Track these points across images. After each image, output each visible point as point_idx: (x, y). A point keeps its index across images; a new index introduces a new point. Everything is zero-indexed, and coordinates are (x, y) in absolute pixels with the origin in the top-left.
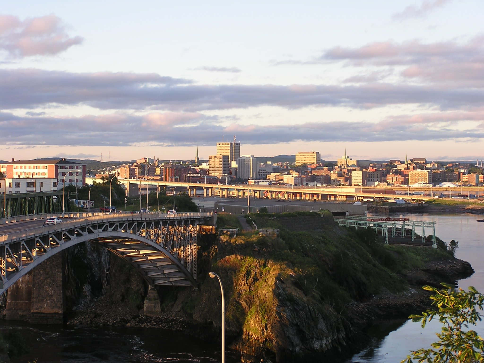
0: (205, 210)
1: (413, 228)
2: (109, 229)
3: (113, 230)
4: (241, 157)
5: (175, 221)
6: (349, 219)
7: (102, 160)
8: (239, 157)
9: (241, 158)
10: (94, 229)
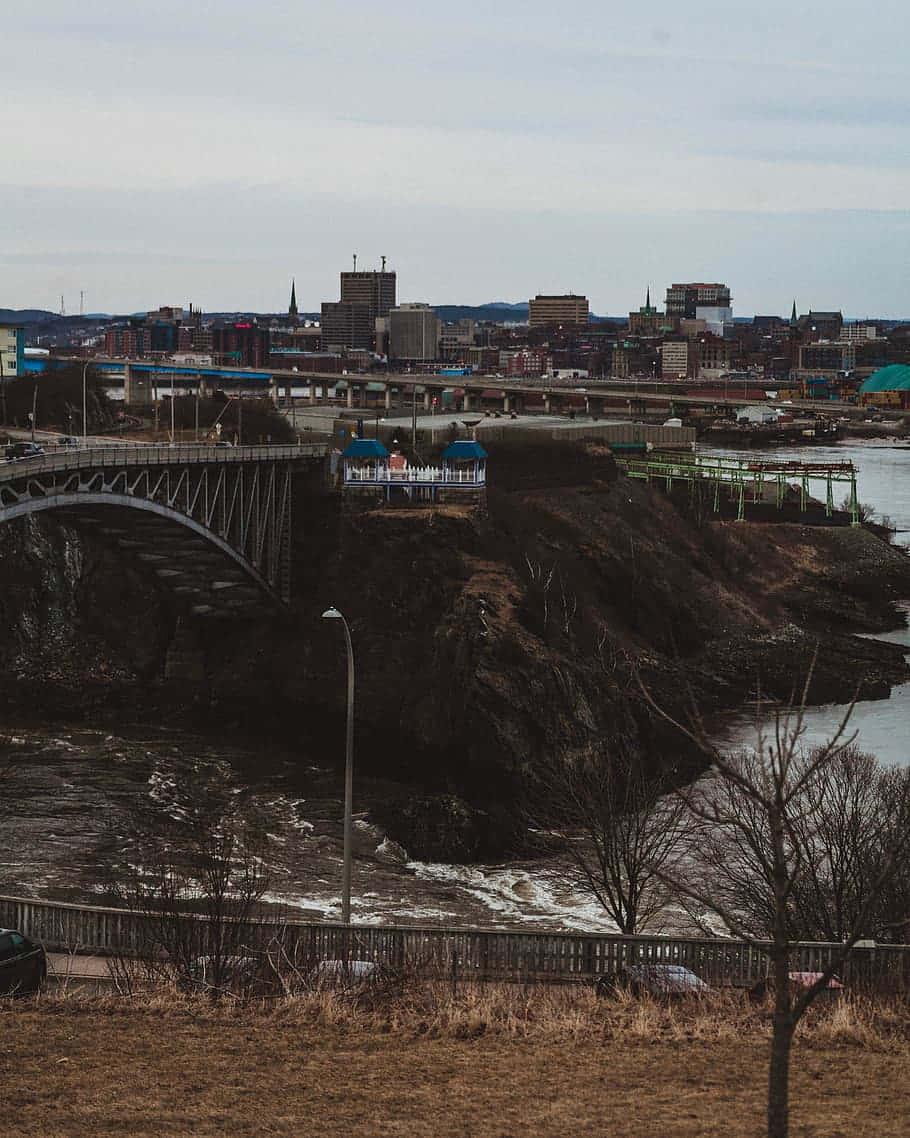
0: (311, 437)
1: (804, 483)
2: (83, 487)
3: (92, 487)
4: (399, 308)
5: (238, 467)
6: (653, 461)
7: (64, 311)
8: (395, 307)
9: (397, 310)
10: (46, 486)
